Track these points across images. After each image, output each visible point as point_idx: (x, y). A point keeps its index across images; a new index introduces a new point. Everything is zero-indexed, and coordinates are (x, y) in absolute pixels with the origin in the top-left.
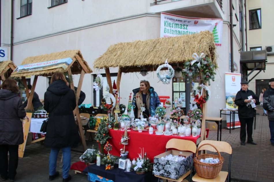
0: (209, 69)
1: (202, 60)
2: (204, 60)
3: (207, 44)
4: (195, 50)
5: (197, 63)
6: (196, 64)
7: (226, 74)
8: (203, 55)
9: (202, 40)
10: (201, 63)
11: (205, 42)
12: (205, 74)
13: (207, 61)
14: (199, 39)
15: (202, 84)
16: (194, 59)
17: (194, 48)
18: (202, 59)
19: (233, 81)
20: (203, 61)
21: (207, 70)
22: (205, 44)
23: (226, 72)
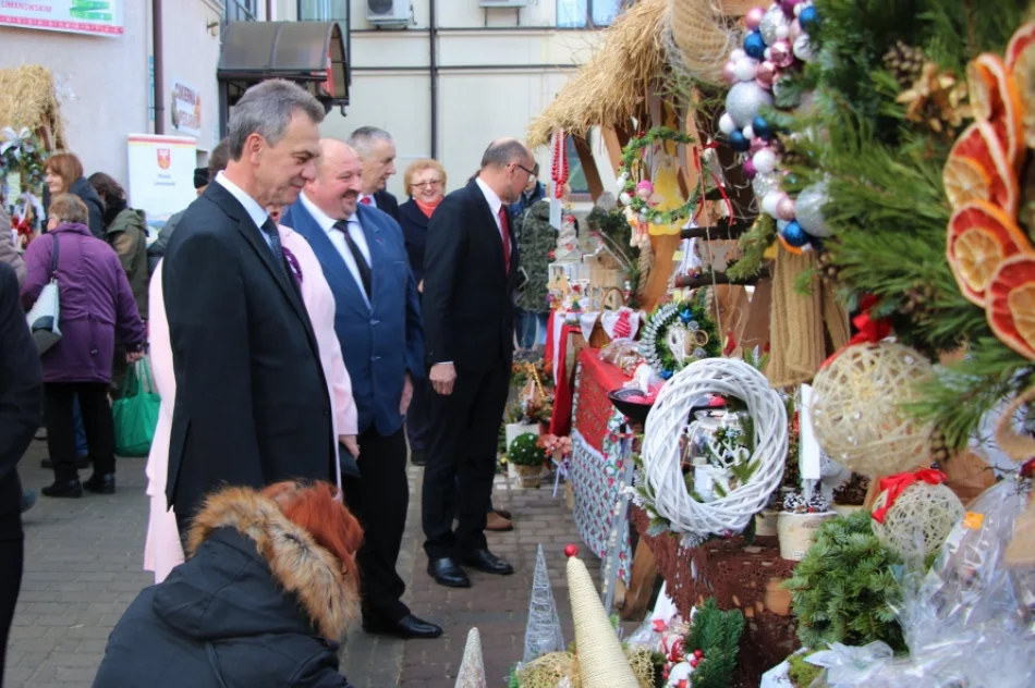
0: (38, 163)
1: (25, 144)
2: (29, 144)
3: (37, 102)
4: (9, 116)
5: (13, 148)
6: (11, 152)
7: (130, 143)
8: (25, 132)
9: (25, 92)
10: (22, 149)
11: (31, 96)
12: (31, 172)
13: (35, 147)
14: (17, 87)
15: (28, 193)
16: (6, 140)
17: (6, 111)
18: (23, 140)
19: (162, 167)
20: (26, 146)
21: (34, 165)
22: (31, 102)
23: (132, 135)
